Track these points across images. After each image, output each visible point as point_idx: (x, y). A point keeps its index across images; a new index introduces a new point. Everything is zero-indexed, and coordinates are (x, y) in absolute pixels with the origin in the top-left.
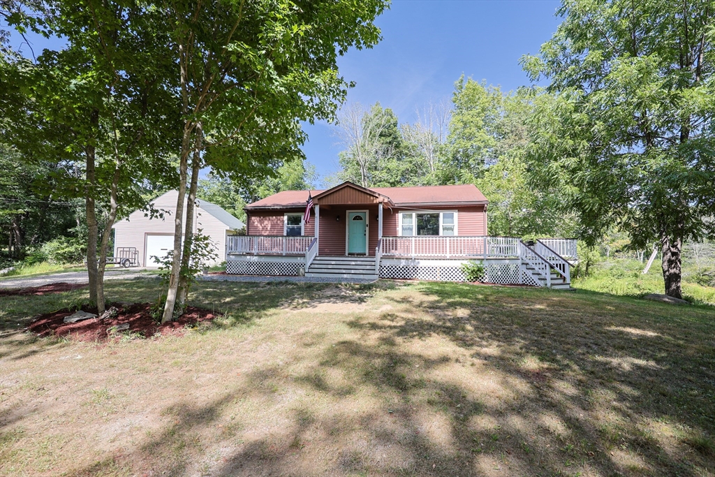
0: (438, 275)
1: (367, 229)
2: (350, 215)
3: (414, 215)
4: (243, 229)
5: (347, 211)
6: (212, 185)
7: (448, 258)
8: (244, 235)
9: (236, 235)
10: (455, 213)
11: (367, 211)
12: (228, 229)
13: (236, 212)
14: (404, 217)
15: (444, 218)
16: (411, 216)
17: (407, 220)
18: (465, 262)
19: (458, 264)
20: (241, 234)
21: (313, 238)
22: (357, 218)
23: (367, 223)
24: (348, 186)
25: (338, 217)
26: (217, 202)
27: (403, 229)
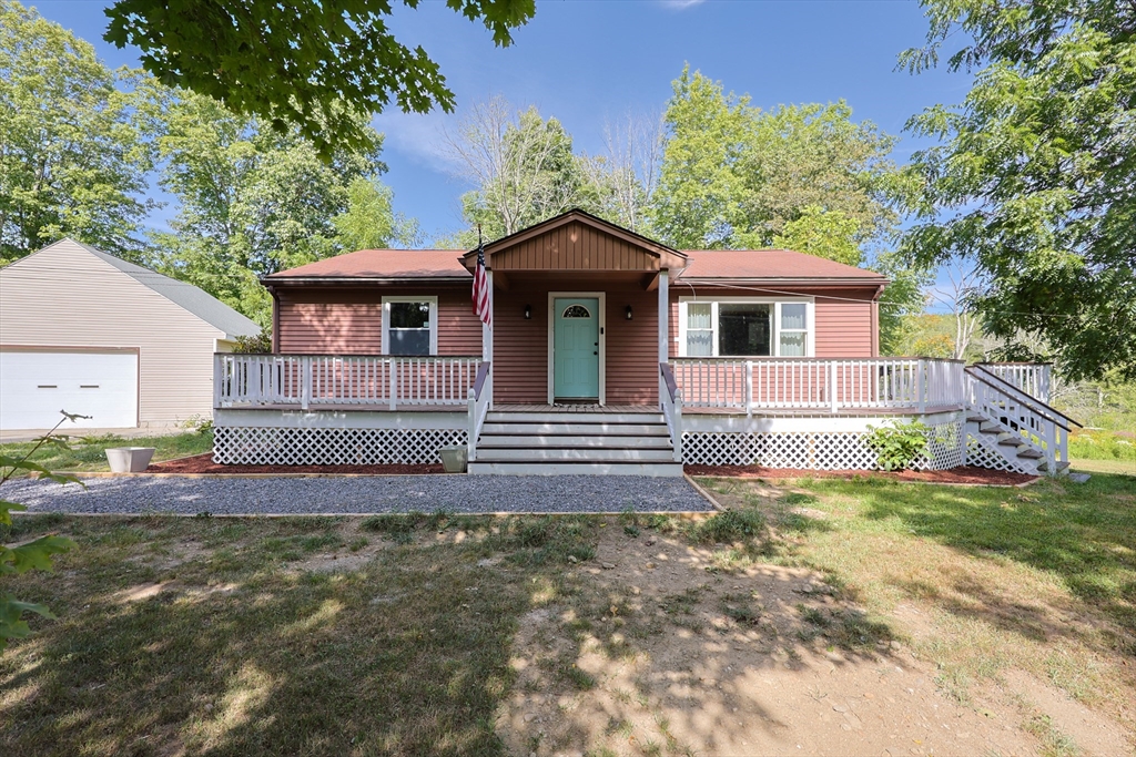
0: (812, 456)
1: (602, 338)
2: (558, 302)
3: (715, 307)
4: (264, 338)
5: (550, 293)
6: (182, 245)
7: (835, 411)
8: (267, 353)
9: (243, 354)
10: (808, 304)
11: (602, 296)
12: (224, 337)
13: (242, 304)
14: (692, 310)
15: (784, 314)
16: (707, 310)
17: (698, 318)
18: (877, 423)
19: (858, 426)
20: (259, 349)
21: (477, 362)
22: (578, 312)
23: (602, 324)
24: (575, 223)
25: (528, 308)
26: (198, 283)
27: (690, 341)
